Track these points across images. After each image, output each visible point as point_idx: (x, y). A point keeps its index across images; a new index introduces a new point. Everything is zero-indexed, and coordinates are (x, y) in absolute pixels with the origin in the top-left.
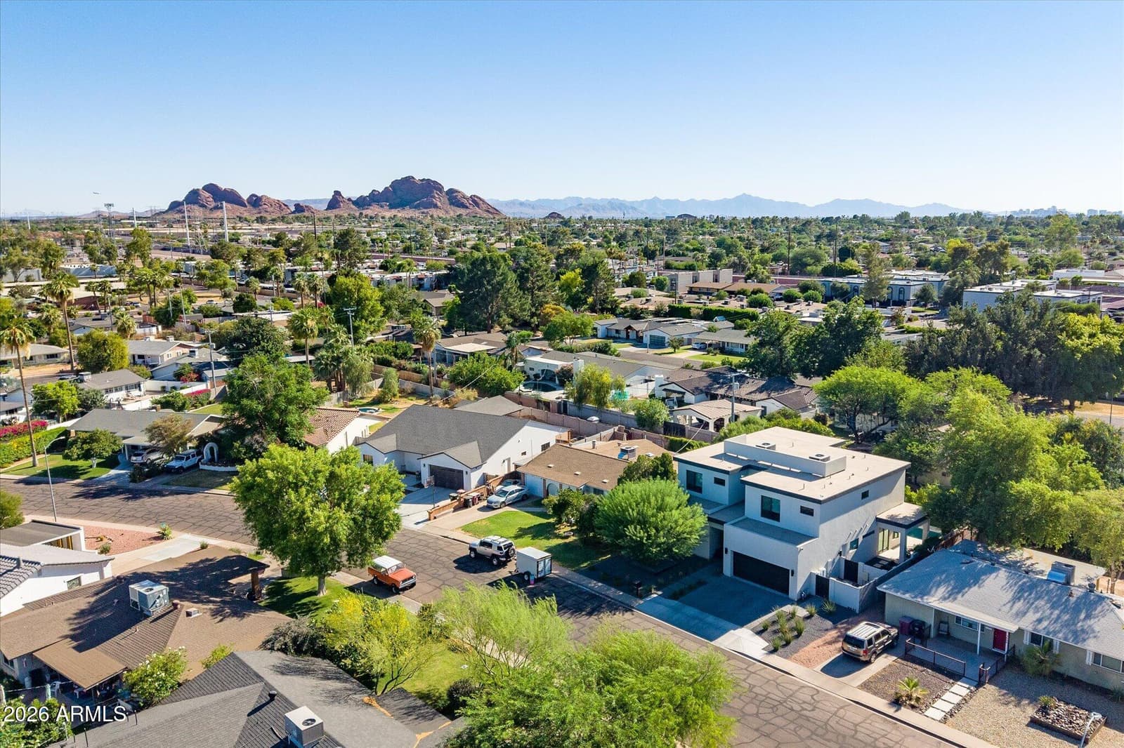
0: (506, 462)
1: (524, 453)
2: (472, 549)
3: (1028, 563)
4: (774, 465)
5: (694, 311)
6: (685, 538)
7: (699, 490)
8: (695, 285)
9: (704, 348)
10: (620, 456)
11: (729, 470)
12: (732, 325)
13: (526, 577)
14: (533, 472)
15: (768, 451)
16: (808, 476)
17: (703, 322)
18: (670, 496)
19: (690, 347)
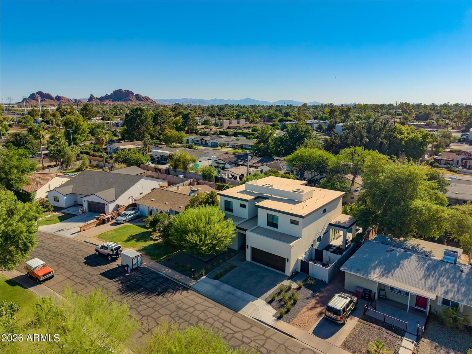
0: (131, 198)
1: (141, 193)
2: (97, 250)
3: (420, 247)
4: (273, 196)
5: (230, 133)
6: (223, 240)
7: (232, 211)
8: (230, 125)
9: (234, 147)
10: (190, 193)
11: (248, 199)
12: (246, 138)
13: (126, 268)
14: (143, 204)
15: (269, 188)
16: (293, 201)
17: (233, 137)
18: (214, 215)
19: (228, 147)
